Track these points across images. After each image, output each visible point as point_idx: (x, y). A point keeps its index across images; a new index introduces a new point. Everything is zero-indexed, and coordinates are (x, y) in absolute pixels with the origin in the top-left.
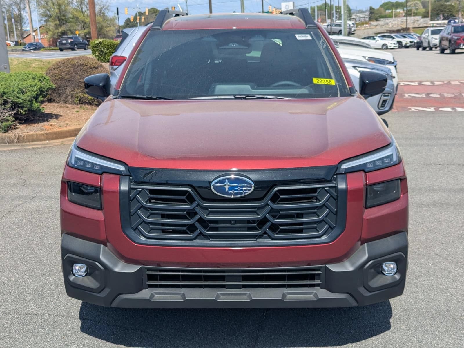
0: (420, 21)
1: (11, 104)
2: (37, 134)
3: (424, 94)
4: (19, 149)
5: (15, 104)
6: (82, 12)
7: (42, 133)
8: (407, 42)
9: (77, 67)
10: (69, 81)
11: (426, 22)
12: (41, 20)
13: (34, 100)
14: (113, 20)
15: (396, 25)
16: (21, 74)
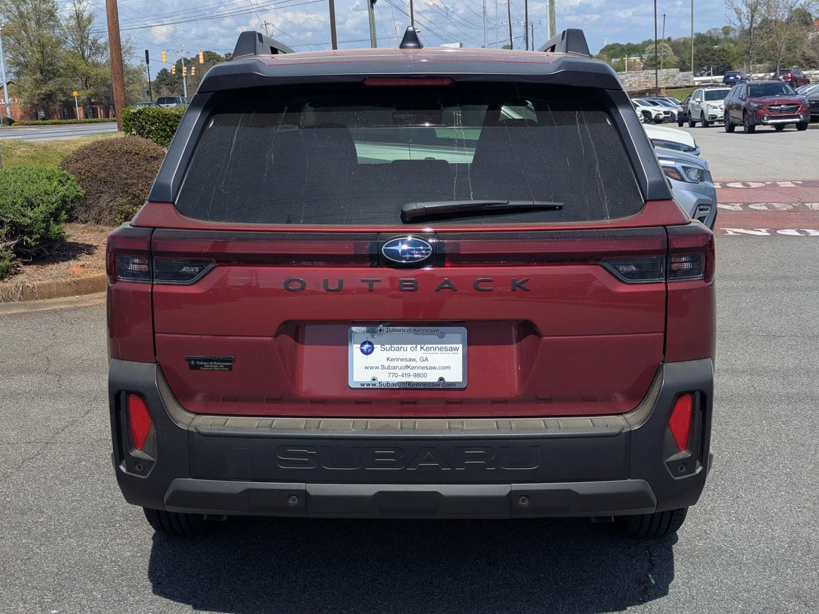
0: (679, 77)
1: (9, 228)
2: (57, 283)
3: (738, 205)
4: (27, 313)
5: (16, 228)
6: (83, 58)
7: (68, 280)
8: (660, 112)
9: (120, 157)
10: (105, 182)
11: (686, 78)
12: (9, 72)
13: (52, 219)
14: (138, 72)
15: (637, 83)
16: (24, 171)
